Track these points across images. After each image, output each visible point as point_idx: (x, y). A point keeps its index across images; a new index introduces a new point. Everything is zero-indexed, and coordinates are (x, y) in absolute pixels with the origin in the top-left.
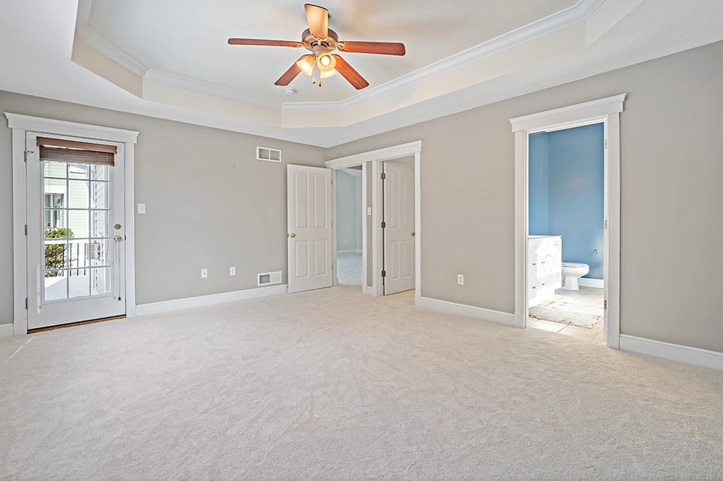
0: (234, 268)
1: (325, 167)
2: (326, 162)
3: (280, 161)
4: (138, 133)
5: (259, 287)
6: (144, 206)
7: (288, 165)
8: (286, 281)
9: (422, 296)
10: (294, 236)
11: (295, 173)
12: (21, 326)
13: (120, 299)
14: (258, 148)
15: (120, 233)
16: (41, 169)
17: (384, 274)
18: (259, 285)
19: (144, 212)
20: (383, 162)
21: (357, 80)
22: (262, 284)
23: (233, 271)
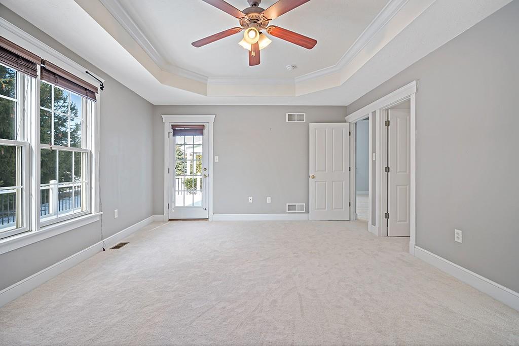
0: (270, 198)
1: (346, 122)
2: (346, 118)
3: (305, 121)
4: (215, 116)
5: (288, 213)
6: (217, 157)
7: (310, 124)
8: (308, 212)
9: (416, 245)
10: (313, 177)
11: (315, 129)
12: (166, 217)
13: (205, 209)
14: (287, 114)
15: (206, 173)
16: (174, 141)
17: (387, 216)
18: (287, 211)
19: (217, 161)
20: (387, 110)
21: (304, 41)
22: (289, 211)
23: (269, 200)
